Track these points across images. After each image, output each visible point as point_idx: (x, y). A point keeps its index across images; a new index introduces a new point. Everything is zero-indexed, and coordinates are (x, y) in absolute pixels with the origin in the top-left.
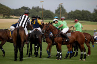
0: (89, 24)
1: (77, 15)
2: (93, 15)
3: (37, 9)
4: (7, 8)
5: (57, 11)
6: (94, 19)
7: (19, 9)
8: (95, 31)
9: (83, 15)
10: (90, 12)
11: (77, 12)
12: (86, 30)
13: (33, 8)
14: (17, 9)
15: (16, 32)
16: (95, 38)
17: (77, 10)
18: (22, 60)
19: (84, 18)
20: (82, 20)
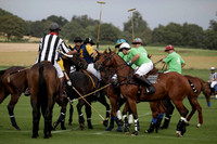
0: (200, 54)
1: (173, 35)
2: (209, 34)
3: (83, 22)
4: (16, 19)
5: (127, 26)
6: (211, 44)
7: (44, 21)
8: (213, 71)
9: (185, 35)
10: (201, 28)
11: (173, 27)
12: (192, 69)
13: (74, 19)
14: (38, 22)
15: (38, 73)
16: (212, 86)
17: (172, 24)
18: (50, 135)
19: (187, 40)
20: (183, 46)
